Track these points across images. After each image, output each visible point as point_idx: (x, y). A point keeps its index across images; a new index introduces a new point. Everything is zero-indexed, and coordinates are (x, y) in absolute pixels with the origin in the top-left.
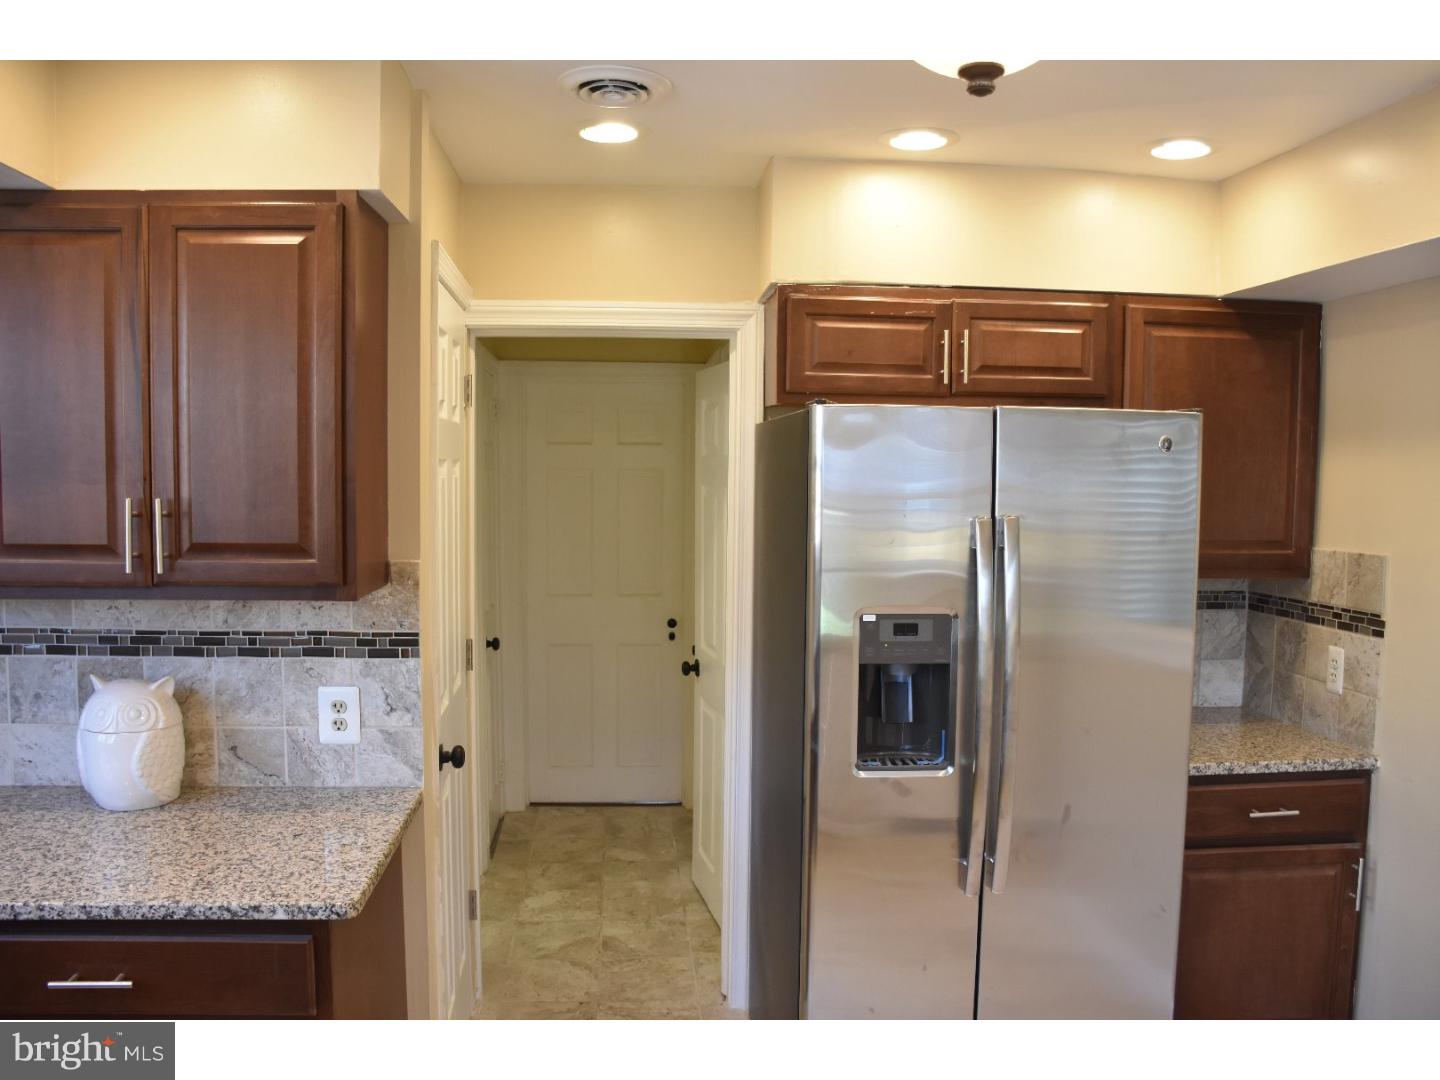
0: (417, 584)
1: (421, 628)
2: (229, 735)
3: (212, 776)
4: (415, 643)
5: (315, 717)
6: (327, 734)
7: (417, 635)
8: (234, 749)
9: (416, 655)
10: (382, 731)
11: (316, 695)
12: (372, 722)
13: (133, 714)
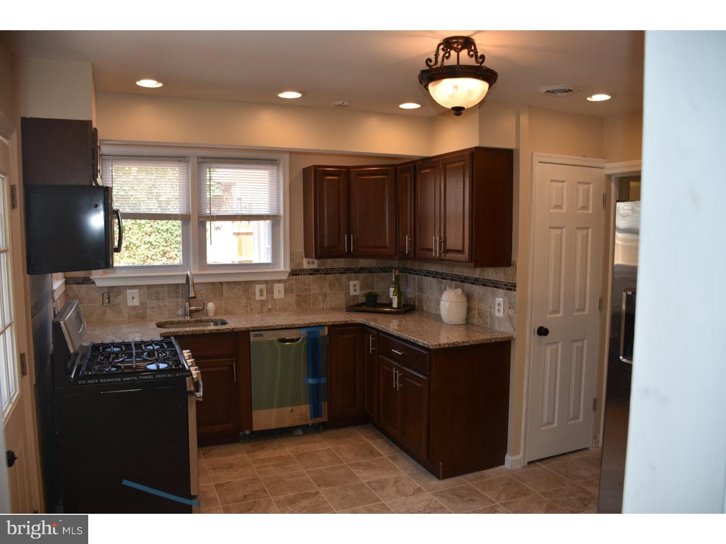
0: (516, 267)
1: (517, 281)
2: (479, 309)
3: (475, 321)
4: (515, 287)
5: (495, 307)
6: (497, 314)
7: (516, 284)
8: (479, 314)
9: (515, 290)
10: (508, 315)
11: (495, 300)
12: (505, 311)
13: (448, 297)
